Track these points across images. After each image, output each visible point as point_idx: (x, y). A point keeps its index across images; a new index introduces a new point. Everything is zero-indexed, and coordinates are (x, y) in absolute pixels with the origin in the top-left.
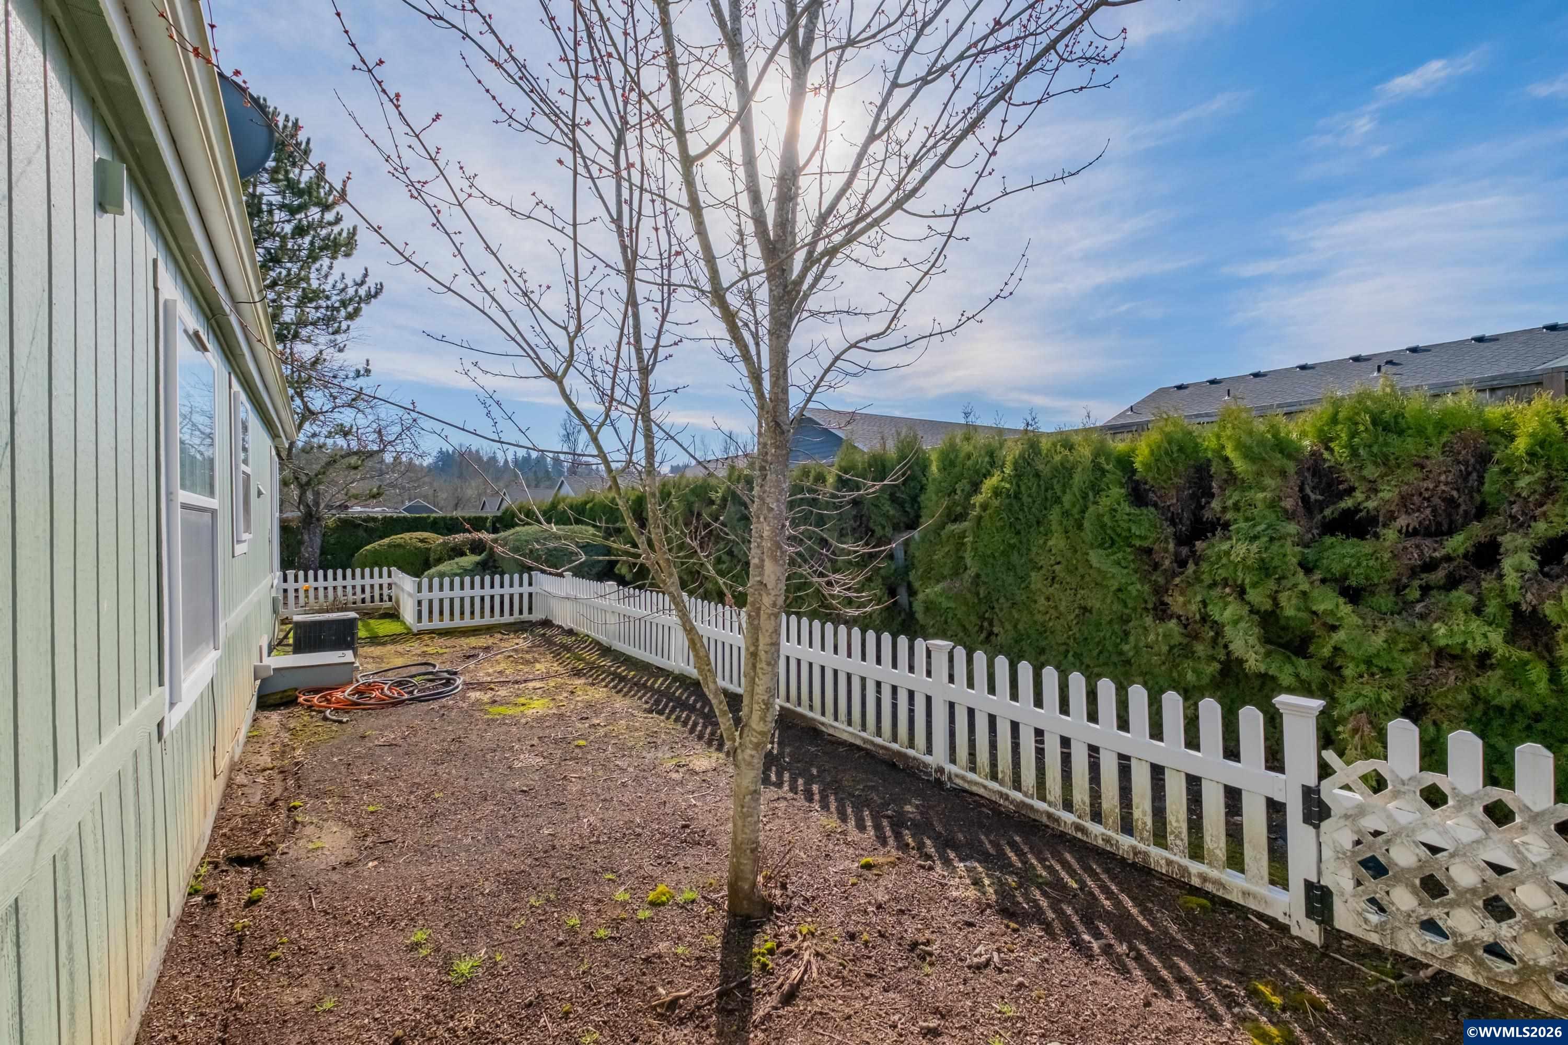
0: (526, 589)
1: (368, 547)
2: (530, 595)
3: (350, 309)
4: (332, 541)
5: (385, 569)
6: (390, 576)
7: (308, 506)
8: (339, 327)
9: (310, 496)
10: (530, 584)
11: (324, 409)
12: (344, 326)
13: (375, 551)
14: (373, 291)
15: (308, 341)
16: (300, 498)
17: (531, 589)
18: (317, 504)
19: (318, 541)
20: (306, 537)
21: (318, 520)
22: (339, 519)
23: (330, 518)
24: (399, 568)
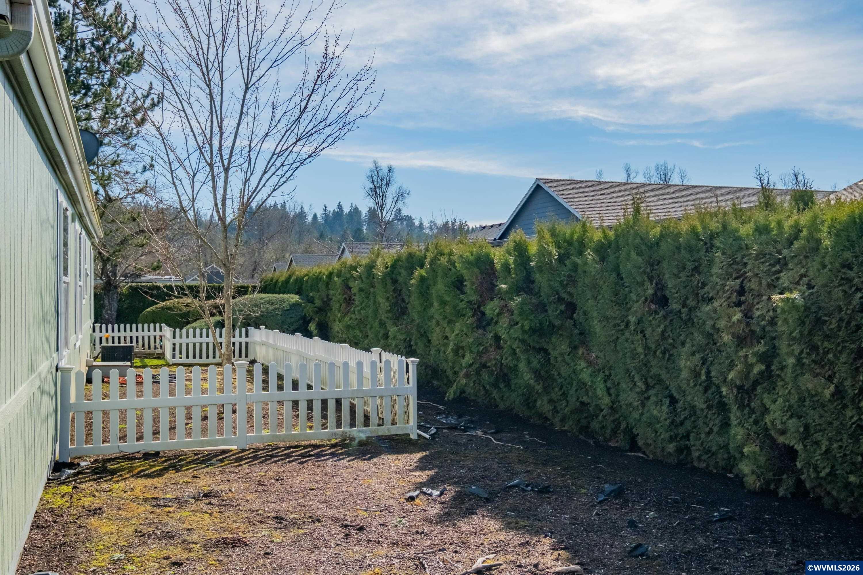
0: (244, 339)
1: (148, 310)
2: (247, 343)
3: (139, 117)
4: (125, 306)
5: (158, 325)
6: (161, 330)
7: (108, 276)
8: (131, 134)
9: (109, 267)
10: (247, 336)
11: (121, 196)
12: (135, 131)
13: (153, 312)
14: (156, 100)
15: (109, 144)
16: (103, 269)
17: (247, 340)
18: (115, 275)
19: (115, 305)
20: (106, 302)
21: (116, 287)
22: (131, 287)
23: (124, 287)
24: (166, 324)
